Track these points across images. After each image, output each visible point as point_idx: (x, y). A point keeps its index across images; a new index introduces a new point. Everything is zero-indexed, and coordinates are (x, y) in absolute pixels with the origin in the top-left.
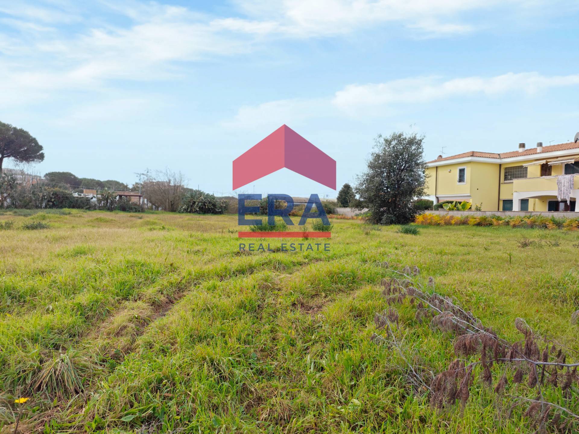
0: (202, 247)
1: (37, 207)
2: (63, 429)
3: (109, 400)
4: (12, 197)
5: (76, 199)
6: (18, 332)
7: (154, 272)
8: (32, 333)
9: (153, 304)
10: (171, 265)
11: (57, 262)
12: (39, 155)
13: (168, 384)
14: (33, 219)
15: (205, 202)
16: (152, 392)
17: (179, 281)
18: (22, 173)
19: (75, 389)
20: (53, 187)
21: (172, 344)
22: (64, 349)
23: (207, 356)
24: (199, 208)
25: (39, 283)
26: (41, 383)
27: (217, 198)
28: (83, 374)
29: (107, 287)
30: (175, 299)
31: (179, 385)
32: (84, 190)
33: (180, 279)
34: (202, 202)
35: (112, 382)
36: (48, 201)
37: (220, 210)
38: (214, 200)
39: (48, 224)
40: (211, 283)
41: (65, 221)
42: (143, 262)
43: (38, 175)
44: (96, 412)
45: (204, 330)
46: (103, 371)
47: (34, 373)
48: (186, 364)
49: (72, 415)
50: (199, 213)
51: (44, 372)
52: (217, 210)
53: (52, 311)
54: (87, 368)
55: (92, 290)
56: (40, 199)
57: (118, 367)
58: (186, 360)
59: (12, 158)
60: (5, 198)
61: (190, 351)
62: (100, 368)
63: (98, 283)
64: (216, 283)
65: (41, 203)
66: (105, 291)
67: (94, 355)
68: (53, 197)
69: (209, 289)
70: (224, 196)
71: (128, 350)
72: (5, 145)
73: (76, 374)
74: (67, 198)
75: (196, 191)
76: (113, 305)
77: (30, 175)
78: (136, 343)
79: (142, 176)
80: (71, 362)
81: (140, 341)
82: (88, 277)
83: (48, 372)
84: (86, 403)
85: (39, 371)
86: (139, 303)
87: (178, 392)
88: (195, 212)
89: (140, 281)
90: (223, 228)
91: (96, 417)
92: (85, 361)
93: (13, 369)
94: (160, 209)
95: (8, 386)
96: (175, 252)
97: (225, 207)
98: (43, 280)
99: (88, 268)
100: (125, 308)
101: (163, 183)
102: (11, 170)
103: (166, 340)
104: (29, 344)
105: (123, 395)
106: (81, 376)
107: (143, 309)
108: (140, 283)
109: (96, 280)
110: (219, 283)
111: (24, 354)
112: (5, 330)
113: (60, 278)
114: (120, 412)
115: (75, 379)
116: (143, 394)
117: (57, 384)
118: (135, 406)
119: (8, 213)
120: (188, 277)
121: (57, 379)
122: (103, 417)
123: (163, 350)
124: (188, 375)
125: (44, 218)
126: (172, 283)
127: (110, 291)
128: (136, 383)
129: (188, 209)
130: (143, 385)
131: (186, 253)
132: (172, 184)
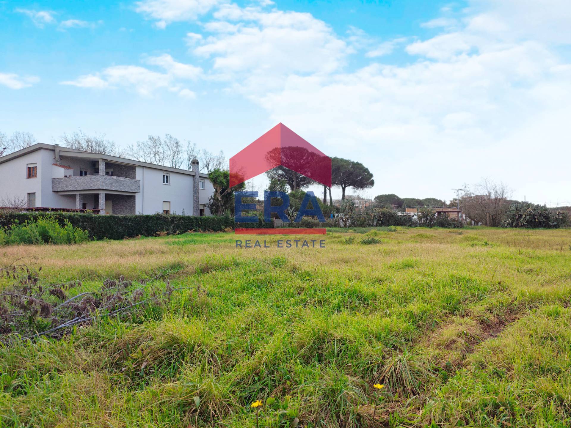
0: (535, 266)
1: (370, 226)
2: (404, 424)
3: (444, 410)
4: (352, 218)
5: (400, 217)
6: (365, 329)
7: (480, 289)
8: (376, 331)
9: (482, 322)
10: (499, 283)
11: (390, 273)
12: (371, 182)
13: (506, 412)
14: (368, 235)
15: (534, 215)
16: (488, 414)
17: (510, 302)
18: (359, 198)
19: (412, 390)
20: (382, 207)
21: (508, 370)
22: (401, 351)
23: (554, 393)
24: (527, 222)
25: (379, 290)
26: (384, 377)
27: (551, 209)
28: (418, 378)
29: (434, 299)
30: (507, 321)
31: (519, 417)
32: (406, 209)
33: (511, 300)
34: (530, 215)
35: (446, 393)
36: (378, 220)
37: (555, 223)
38: (547, 212)
39: (380, 240)
40: (552, 308)
41: (392, 237)
42: (468, 278)
43: (370, 198)
44: (432, 418)
45: (548, 362)
46: (436, 380)
47: (378, 367)
48: (526, 395)
49: (411, 413)
50: (527, 228)
51: (386, 368)
52: (551, 224)
53: (389, 315)
54: (421, 373)
55: (421, 301)
56: (372, 219)
57: (450, 380)
58: (526, 390)
59: (351, 187)
60: (348, 219)
61: (530, 382)
62: (433, 376)
63: (425, 294)
64: (559, 309)
65: (373, 222)
66: (433, 303)
67: (427, 362)
68: (382, 216)
69: (550, 315)
70: (559, 206)
71: (460, 365)
72: (347, 177)
73: (412, 376)
74: (393, 216)
75: (523, 203)
76: (441, 318)
77: (364, 199)
78: (466, 360)
79: (460, 192)
80: (408, 364)
81: (470, 358)
82: (417, 288)
83: (389, 368)
84: (423, 406)
85: (383, 366)
86: (467, 319)
87: (519, 425)
88: (522, 226)
89: (466, 297)
90: (562, 244)
91: (433, 422)
92: (419, 366)
93: (363, 359)
94: (480, 224)
95: (360, 372)
96: (502, 270)
97: (562, 219)
98: (381, 287)
99: (416, 280)
100: (452, 322)
101: (482, 197)
102: (351, 197)
103: (499, 363)
104: (374, 341)
105: (458, 409)
106: (416, 379)
107: (471, 326)
108: (467, 299)
109: (423, 292)
110: (562, 310)
111: (370, 348)
112: (356, 326)
113: (394, 287)
114: (455, 426)
115: (411, 381)
116: (479, 415)
117: (397, 381)
118: (471, 424)
119: (350, 231)
120: (521, 298)
121: (397, 377)
122: (439, 425)
123: (497, 373)
124: (530, 408)
125: (376, 235)
126: (502, 303)
127: (437, 304)
128: (469, 401)
129: (512, 223)
130: (478, 405)
131: (516, 272)
132: (493, 197)
